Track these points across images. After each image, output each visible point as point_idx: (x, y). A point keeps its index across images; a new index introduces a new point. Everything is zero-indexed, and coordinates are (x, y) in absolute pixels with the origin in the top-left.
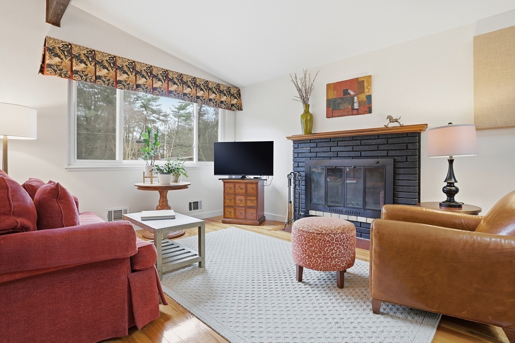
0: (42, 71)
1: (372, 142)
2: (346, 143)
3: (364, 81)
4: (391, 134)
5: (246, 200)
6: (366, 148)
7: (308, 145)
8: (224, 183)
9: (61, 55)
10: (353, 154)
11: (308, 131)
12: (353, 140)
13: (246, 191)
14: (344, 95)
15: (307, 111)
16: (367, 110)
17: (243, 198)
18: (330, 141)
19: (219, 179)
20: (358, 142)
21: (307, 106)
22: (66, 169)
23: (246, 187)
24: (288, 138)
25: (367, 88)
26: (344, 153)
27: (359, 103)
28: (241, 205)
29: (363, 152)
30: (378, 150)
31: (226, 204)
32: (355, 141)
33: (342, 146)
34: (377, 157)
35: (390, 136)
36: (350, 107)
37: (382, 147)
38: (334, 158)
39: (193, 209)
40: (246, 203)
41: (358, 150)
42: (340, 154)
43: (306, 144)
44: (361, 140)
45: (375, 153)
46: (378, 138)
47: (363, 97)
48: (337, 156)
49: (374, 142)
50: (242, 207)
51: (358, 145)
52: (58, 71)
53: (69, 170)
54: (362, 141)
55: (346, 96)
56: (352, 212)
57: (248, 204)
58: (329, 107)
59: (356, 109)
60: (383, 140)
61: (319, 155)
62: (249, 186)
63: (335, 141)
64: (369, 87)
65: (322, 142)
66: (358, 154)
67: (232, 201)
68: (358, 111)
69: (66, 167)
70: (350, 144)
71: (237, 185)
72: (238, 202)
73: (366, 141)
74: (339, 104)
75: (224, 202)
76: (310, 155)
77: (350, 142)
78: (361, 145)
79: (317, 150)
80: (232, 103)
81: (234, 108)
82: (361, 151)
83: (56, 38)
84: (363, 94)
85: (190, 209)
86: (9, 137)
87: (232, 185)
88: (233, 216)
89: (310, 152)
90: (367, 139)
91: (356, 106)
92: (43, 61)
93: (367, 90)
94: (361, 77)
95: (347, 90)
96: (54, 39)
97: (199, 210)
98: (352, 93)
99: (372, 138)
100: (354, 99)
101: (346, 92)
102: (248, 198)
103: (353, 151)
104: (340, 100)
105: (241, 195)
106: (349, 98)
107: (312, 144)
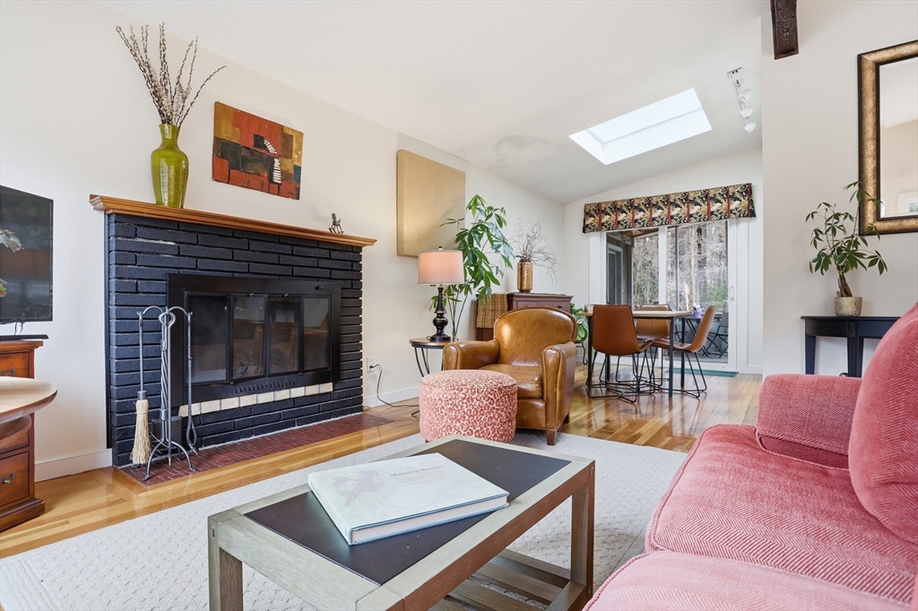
2: (266, 247)
3: (292, 136)
4: (335, 244)
6: (301, 261)
7: (169, 234)
12: (279, 243)
14: (255, 145)
16: (292, 191)
18: (235, 236)
20: (288, 249)
25: (296, 152)
27: (283, 173)
29: (295, 269)
30: (318, 267)
32: (282, 246)
33: (256, 251)
34: (317, 279)
35: (333, 247)
36: (266, 175)
37: (323, 263)
41: (287, 262)
42: (254, 268)
43: (163, 232)
44: (293, 245)
45: (314, 272)
47: (289, 166)
49: (312, 252)
51: (288, 255)
54: (295, 248)
55: (259, 150)
58: (222, 157)
59: (276, 183)
60: (325, 251)
63: (242, 238)
64: (299, 153)
65: (212, 234)
66: (288, 270)
68: (279, 187)
70: (273, 250)
73: (300, 248)
74: (246, 159)
76: (177, 263)
77: (273, 245)
78: (292, 255)
79: (198, 251)
82: (292, 266)
84: (289, 160)
89: (178, 255)
90: (301, 245)
91: (277, 177)
93: (296, 156)
94: (289, 128)
95: (263, 138)
98: (271, 149)
99: (310, 243)
100: (274, 162)
101: (259, 142)
103: (279, 264)
104: (248, 152)
106: (265, 156)
107: (181, 233)
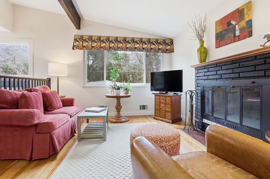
0: (73, 49)
1: (250, 64)
2: (228, 67)
3: (244, 8)
5: (165, 107)
6: (244, 69)
7: (203, 71)
8: (155, 95)
9: (79, 41)
10: (233, 76)
11: (203, 60)
12: (233, 63)
13: (166, 101)
14: (228, 26)
15: (202, 46)
16: (248, 34)
17: (164, 105)
18: (217, 66)
19: (152, 93)
20: (237, 65)
21: (202, 42)
22: (82, 87)
23: (166, 99)
24: (191, 66)
25: (247, 14)
26: (226, 75)
27: (240, 29)
28: (163, 110)
29: (241, 74)
30: (255, 71)
31: (156, 108)
32: (234, 65)
33: (225, 69)
34: (254, 77)
36: (233, 35)
37: (259, 67)
38: (219, 80)
39: (142, 109)
40: (165, 109)
41: (237, 71)
42: (224, 76)
43: (202, 70)
44: (239, 63)
45: (252, 74)
46: (256, 59)
47: (243, 23)
48: (221, 78)
49: (251, 63)
50: (164, 111)
51: (237, 68)
52: (78, 47)
53: (83, 87)
54: (241, 64)
55: (229, 27)
56: (231, 126)
57: (166, 109)
58: (217, 39)
59: (237, 36)
60: (261, 60)
61: (210, 77)
62: (167, 98)
63: (220, 66)
64: (249, 13)
65: (212, 67)
66: (237, 75)
67: (159, 106)
68: (239, 37)
69: (82, 86)
70: (230, 68)
71: (161, 97)
72: (161, 107)
73: (244, 63)
74: (225, 34)
75: (155, 107)
76: (204, 78)
77: (230, 65)
78: (239, 67)
79: (208, 74)
80: (167, 48)
81: (168, 51)
82: (239, 73)
83: (77, 34)
84: (243, 21)
85: (140, 109)
86: (59, 75)
87: (158, 97)
88: (159, 116)
89: (205, 76)
90: (245, 62)
91: (237, 33)
92: (74, 45)
93: (247, 16)
94: (242, 6)
95: (230, 21)
96: (77, 35)
97: (146, 110)
98: (234, 23)
99: (250, 59)
100: (235, 28)
101: (229, 24)
102: (167, 106)
103: (233, 73)
104: (225, 31)
105: (163, 103)
106: (232, 28)
107: (205, 69)
